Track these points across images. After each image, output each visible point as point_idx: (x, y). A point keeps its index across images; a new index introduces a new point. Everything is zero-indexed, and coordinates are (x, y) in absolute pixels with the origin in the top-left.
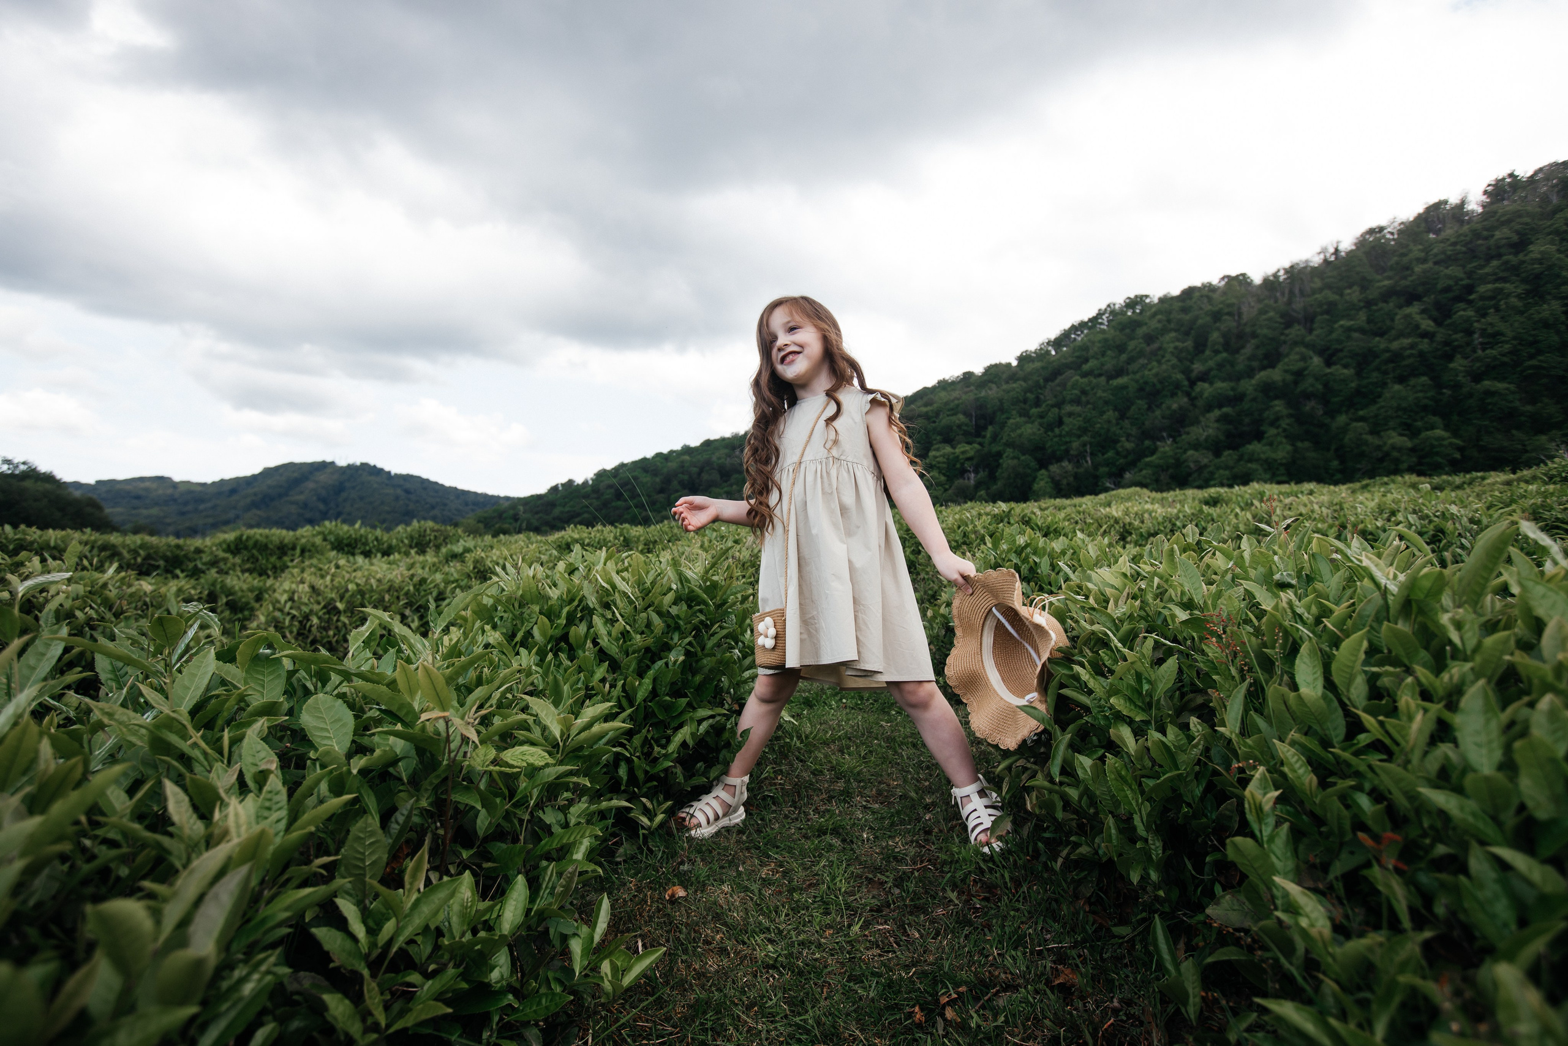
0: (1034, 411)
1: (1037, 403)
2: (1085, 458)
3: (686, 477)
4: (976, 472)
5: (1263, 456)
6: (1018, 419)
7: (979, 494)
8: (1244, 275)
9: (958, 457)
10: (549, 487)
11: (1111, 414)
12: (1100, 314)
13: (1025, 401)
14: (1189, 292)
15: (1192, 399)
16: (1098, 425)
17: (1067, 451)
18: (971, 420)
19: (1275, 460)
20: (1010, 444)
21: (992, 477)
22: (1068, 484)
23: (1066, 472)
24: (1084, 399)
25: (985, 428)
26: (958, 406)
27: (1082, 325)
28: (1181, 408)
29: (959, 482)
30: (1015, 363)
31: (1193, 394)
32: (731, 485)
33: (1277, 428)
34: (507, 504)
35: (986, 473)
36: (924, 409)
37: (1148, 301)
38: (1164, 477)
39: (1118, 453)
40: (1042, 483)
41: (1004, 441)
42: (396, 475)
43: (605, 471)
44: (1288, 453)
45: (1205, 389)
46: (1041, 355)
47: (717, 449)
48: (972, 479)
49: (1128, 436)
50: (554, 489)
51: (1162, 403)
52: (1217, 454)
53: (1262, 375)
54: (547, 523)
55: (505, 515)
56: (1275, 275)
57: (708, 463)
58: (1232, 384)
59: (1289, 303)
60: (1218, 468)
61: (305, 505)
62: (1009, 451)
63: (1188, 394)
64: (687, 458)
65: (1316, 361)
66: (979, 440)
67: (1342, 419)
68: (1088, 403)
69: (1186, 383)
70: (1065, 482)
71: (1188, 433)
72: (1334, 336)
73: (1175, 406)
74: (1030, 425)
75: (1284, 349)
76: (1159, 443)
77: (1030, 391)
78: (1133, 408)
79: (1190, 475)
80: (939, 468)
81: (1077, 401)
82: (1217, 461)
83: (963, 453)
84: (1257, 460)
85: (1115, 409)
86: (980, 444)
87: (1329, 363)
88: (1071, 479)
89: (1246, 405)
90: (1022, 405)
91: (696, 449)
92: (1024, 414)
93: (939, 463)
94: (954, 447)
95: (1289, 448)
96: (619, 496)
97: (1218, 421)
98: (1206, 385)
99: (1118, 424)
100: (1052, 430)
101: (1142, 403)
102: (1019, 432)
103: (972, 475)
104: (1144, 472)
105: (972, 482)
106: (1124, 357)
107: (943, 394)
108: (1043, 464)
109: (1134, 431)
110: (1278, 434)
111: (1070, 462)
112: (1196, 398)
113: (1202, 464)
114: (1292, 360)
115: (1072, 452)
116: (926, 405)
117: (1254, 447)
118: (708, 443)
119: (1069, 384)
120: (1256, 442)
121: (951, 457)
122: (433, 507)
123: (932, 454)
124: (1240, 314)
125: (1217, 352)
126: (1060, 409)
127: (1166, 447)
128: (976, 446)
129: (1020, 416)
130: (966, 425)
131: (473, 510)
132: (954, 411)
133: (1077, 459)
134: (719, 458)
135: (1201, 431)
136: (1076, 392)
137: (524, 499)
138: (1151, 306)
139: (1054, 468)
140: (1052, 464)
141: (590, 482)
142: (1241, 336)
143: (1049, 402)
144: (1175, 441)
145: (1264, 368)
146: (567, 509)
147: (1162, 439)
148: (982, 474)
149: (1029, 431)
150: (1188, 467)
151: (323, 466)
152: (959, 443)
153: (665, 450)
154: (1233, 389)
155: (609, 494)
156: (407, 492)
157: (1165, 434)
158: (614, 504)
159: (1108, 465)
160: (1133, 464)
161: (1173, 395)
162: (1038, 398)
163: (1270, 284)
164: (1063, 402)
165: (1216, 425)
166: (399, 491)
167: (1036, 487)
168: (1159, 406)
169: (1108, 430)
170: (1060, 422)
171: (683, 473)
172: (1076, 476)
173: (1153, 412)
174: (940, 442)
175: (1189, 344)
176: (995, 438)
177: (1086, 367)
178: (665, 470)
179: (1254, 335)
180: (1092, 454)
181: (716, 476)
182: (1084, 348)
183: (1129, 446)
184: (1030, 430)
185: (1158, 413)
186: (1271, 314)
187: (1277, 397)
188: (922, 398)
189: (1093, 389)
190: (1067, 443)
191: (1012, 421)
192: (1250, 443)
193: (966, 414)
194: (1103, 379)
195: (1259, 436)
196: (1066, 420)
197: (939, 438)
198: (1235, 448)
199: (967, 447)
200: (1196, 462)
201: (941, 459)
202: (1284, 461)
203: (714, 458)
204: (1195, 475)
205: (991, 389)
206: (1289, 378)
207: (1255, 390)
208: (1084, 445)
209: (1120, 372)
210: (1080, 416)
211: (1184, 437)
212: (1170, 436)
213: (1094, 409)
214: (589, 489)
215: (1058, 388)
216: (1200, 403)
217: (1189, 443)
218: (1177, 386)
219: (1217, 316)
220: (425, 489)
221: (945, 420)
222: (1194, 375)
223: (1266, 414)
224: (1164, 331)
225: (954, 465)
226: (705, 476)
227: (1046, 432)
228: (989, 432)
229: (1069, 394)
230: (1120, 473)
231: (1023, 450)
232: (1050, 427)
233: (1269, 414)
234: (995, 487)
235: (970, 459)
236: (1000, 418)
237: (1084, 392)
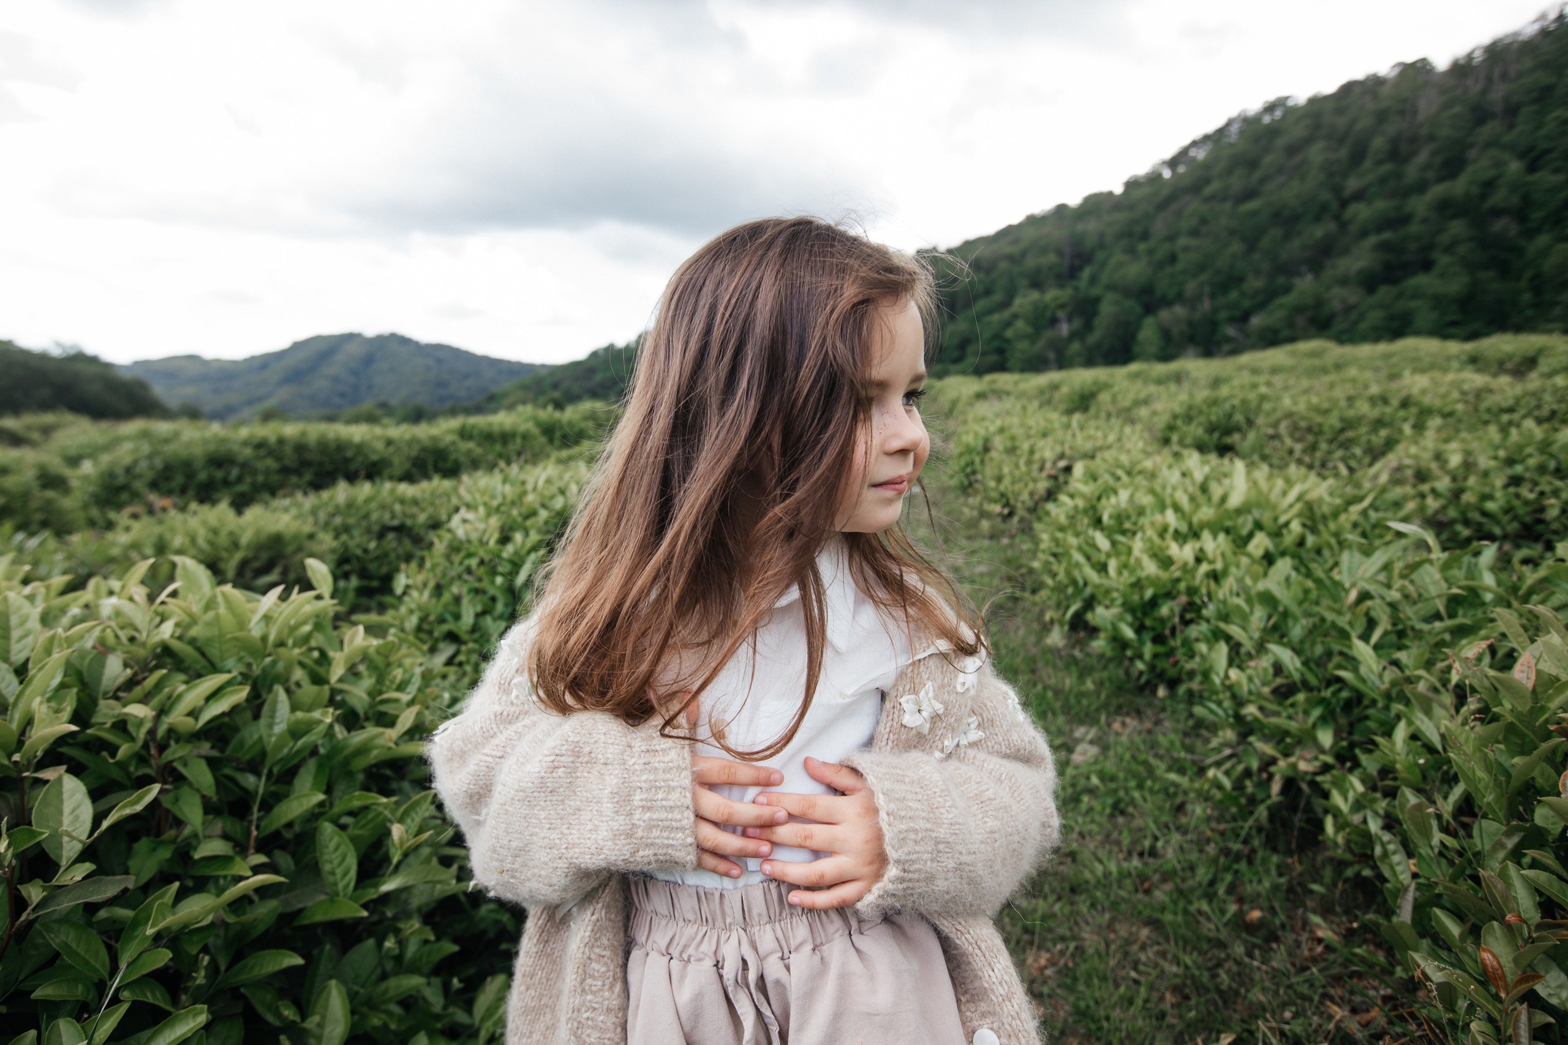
0: (1142, 247)
1: (1145, 236)
2: (1202, 300)
4: (1070, 322)
5: (1430, 291)
6: (1122, 257)
8: (1424, 60)
9: (1047, 304)
10: (588, 352)
11: (1236, 247)
12: (1229, 123)
13: (1130, 235)
14: (1348, 89)
15: (1343, 224)
16: (1220, 261)
17: (1180, 293)
18: (1063, 260)
19: (1446, 295)
20: (1111, 287)
21: (1088, 326)
22: (1181, 334)
23: (1179, 318)
24: (1204, 229)
25: (1080, 268)
26: (1048, 243)
27: (1206, 138)
28: (1327, 236)
29: (1049, 334)
30: (1118, 190)
33: (1452, 256)
34: (544, 372)
35: (1082, 323)
36: (1008, 251)
37: (1290, 103)
38: (1301, 321)
39: (1244, 294)
40: (1149, 334)
41: (1104, 282)
42: (426, 344)
44: (1464, 285)
45: (1361, 212)
46: (1154, 178)
48: (1064, 329)
49: (1257, 272)
50: (594, 354)
51: (1302, 231)
52: (1371, 290)
53: (1437, 191)
55: (543, 384)
56: (1470, 57)
58: (1397, 203)
59: (1484, 92)
60: (1371, 309)
61: (336, 379)
62: (1109, 295)
63: (1337, 218)
65: (1515, 166)
66: (1073, 283)
67: (1543, 240)
68: (1208, 234)
69: (1335, 205)
71: (1335, 266)
72: (1543, 132)
73: (1319, 234)
74: (1136, 264)
75: (1472, 154)
76: (1295, 280)
77: (1137, 222)
78: (1266, 237)
80: (1025, 318)
81: (1194, 233)
82: (1370, 299)
83: (1055, 299)
84: (1422, 297)
85: (1243, 240)
86: (1075, 288)
87: (1532, 168)
88: (1184, 327)
89: (1414, 228)
90: (1126, 240)
92: (1130, 250)
93: (1025, 312)
94: (1043, 293)
95: (1466, 279)
97: (1375, 249)
98: (1361, 206)
99: (1245, 258)
100: (1163, 269)
101: (1276, 233)
102: (1122, 271)
103: (1065, 326)
105: (1065, 334)
106: (1257, 175)
107: (1031, 231)
108: (1149, 309)
109: (1265, 266)
110: (1453, 263)
111: (1183, 305)
112: (1346, 223)
113: (1349, 304)
114: (1479, 167)
115: (1186, 294)
116: (1010, 246)
117: (1421, 280)
119: (1186, 213)
120: (1422, 274)
121: (1040, 304)
122: (466, 377)
123: (1017, 301)
124: (1415, 112)
125: (1379, 163)
126: (1173, 242)
127: (1305, 285)
128: (1070, 291)
129: (1124, 253)
130: (1058, 266)
131: (509, 380)
132: (1044, 251)
135: (1351, 262)
136: (1194, 221)
137: (563, 366)
138: (1295, 109)
139: (1165, 315)
140: (1161, 309)
142: (1414, 140)
143: (1161, 236)
144: (1316, 277)
145: (1441, 180)
147: (1300, 274)
148: (1077, 323)
150: (1332, 307)
151: (350, 337)
152: (1050, 287)
154: (1397, 209)
156: (439, 361)
157: (1303, 268)
159: (1229, 309)
160: (1261, 306)
161: (1318, 219)
162: (1146, 231)
163: (1461, 69)
164: (1178, 235)
165: (1372, 255)
166: (429, 362)
167: (1142, 337)
168: (1297, 235)
169: (1233, 266)
170: (1173, 259)
172: (1190, 323)
173: (1291, 242)
174: (1027, 288)
175: (1343, 153)
176: (1093, 280)
177: (1208, 190)
179: (1431, 138)
180: (1212, 296)
182: (1206, 165)
183: (1258, 284)
184: (1135, 270)
185: (1297, 242)
186: (1457, 109)
187: (1455, 216)
188: (1006, 238)
189: (1215, 217)
190: (1180, 283)
191: (1113, 261)
192: (1414, 275)
193: (1059, 253)
194: (1228, 206)
195: (1427, 266)
196: (1180, 255)
197: (1026, 282)
198: (1394, 282)
199: (1059, 293)
200: (1342, 301)
201: (1028, 308)
202: (1458, 296)
205: (1089, 224)
206: (1475, 190)
207: (1428, 208)
208: (1202, 285)
209: (1250, 194)
210: (1198, 250)
211: (1328, 271)
212: (1310, 270)
213: (1216, 241)
214: (628, 352)
215: (1172, 218)
216: (1352, 228)
217: (1335, 279)
218: (1324, 208)
219: (1382, 116)
220: (458, 358)
221: (1031, 262)
222: (1347, 193)
223: (1439, 238)
224: (1308, 141)
225: (1044, 314)
227: (1155, 272)
228: (1086, 273)
229: (1185, 224)
230: (1245, 317)
231: (1127, 292)
232: (1160, 265)
233: (1444, 239)
234: (1092, 339)
235: (1062, 306)
236: (1100, 256)
237: (1204, 221)
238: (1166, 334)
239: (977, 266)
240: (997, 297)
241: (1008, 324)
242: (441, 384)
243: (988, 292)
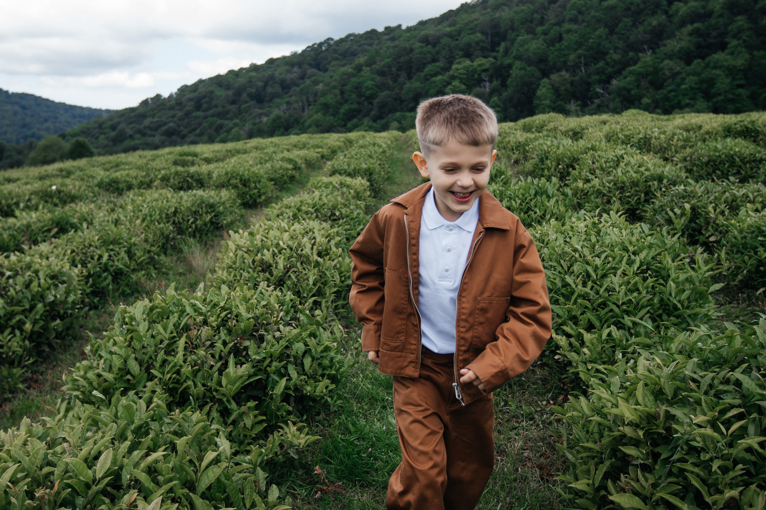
0: (539, 29)
1: (542, 22)
2: (579, 68)
3: (253, 90)
4: (491, 81)
5: (725, 64)
6: (526, 37)
7: (492, 99)
9: (476, 69)
10: (140, 101)
11: (602, 31)
13: (531, 21)
15: (669, 17)
16: (592, 40)
17: (565, 62)
18: (487, 38)
19: (735, 67)
20: (518, 58)
21: (504, 85)
22: (566, 90)
23: (564, 80)
24: (580, 18)
25: (499, 44)
26: (476, 25)
28: (660, 24)
29: (476, 90)
31: (670, 12)
32: (291, 96)
33: (738, 40)
34: (105, 116)
35: (499, 82)
36: (448, 29)
38: (644, 83)
39: (607, 64)
40: (544, 90)
41: (514, 54)
42: (13, 93)
43: (186, 86)
44: (746, 60)
47: (278, 66)
48: (487, 87)
49: (616, 48)
50: (145, 103)
51: (644, 21)
52: (688, 62)
54: (140, 132)
55: (104, 126)
57: (272, 77)
58: (703, 3)
60: (688, 75)
62: (518, 64)
63: (666, 12)
64: (253, 74)
66: (494, 54)
68: (583, 21)
70: (563, 88)
71: (665, 45)
73: (655, 23)
74: (535, 41)
76: (640, 54)
77: (536, 12)
78: (621, 24)
79: (665, 80)
80: (460, 78)
81: (574, 20)
82: (688, 68)
83: (480, 65)
84: (720, 67)
85: (606, 26)
86: (495, 58)
88: (568, 86)
89: (713, 21)
90: (528, 24)
91: (262, 66)
92: (531, 31)
93: (460, 74)
94: (472, 61)
95: (747, 56)
96: (198, 106)
97: (691, 34)
98: (681, 4)
99: (607, 39)
100: (553, 46)
101: (627, 21)
102: (526, 47)
103: (488, 84)
104: (628, 79)
105: (488, 90)
107: (465, 16)
108: (545, 74)
109: (620, 44)
110: (739, 44)
111: (567, 71)
112: (672, 16)
113: (675, 71)
115: (569, 63)
116: (450, 26)
117: (719, 56)
118: (271, 61)
119: (569, 6)
120: (720, 52)
121: (470, 69)
122: (46, 120)
123: (454, 66)
126: (560, 26)
127: (647, 58)
128: (491, 59)
129: (528, 33)
130: (483, 42)
131: (80, 122)
132: (473, 31)
133: (573, 69)
134: (281, 74)
135: (676, 43)
136: (574, 12)
137: (121, 111)
139: (554, 77)
140: (553, 73)
141: (175, 96)
143: (552, 21)
144: (654, 52)
146: (155, 120)
147: (643, 51)
148: (496, 83)
149: (535, 46)
150: (664, 74)
152: (477, 57)
153: (236, 68)
154: (704, 7)
155: (190, 106)
156: (24, 108)
157: (645, 47)
158: (194, 114)
159: (598, 74)
160: (619, 72)
161: (654, 13)
162: (543, 18)
164: (563, 21)
165: (688, 38)
166: (16, 108)
167: (539, 93)
168: (641, 23)
169: (599, 44)
170: (560, 39)
171: (251, 87)
172: (572, 83)
173: (637, 28)
174: (462, 57)
176: (506, 52)
178: (236, 85)
180: (586, 65)
181: (278, 89)
183: (616, 57)
185: (641, 28)
187: (740, 13)
188: (447, 20)
189: (587, 9)
190: (565, 55)
191: (520, 38)
192: (715, 53)
193: (483, 33)
195: (723, 47)
196: (565, 36)
197: (460, 53)
198: (703, 58)
199: (484, 61)
200: (671, 69)
201: (462, 71)
202: (742, 68)
203: (277, 74)
204: (670, 81)
205: (504, 11)
207: (722, 8)
208: (579, 57)
210: (576, 32)
211: (662, 48)
212: (650, 48)
213: (588, 27)
214: (173, 102)
215: (559, 9)
216: (676, 20)
217: (665, 54)
220: (38, 105)
221: (465, 39)
223: (730, 28)
225: (473, 76)
226: (269, 90)
227: (548, 47)
228: (502, 47)
229: (568, 15)
230: (608, 81)
231: (529, 62)
232: (552, 43)
233: (733, 28)
234: (505, 94)
235: (485, 71)
236: (511, 35)
237: (580, 12)
238: (556, 90)
239: (426, 40)
240: (440, 64)
241: (449, 83)
242: (24, 126)
243: (434, 60)
